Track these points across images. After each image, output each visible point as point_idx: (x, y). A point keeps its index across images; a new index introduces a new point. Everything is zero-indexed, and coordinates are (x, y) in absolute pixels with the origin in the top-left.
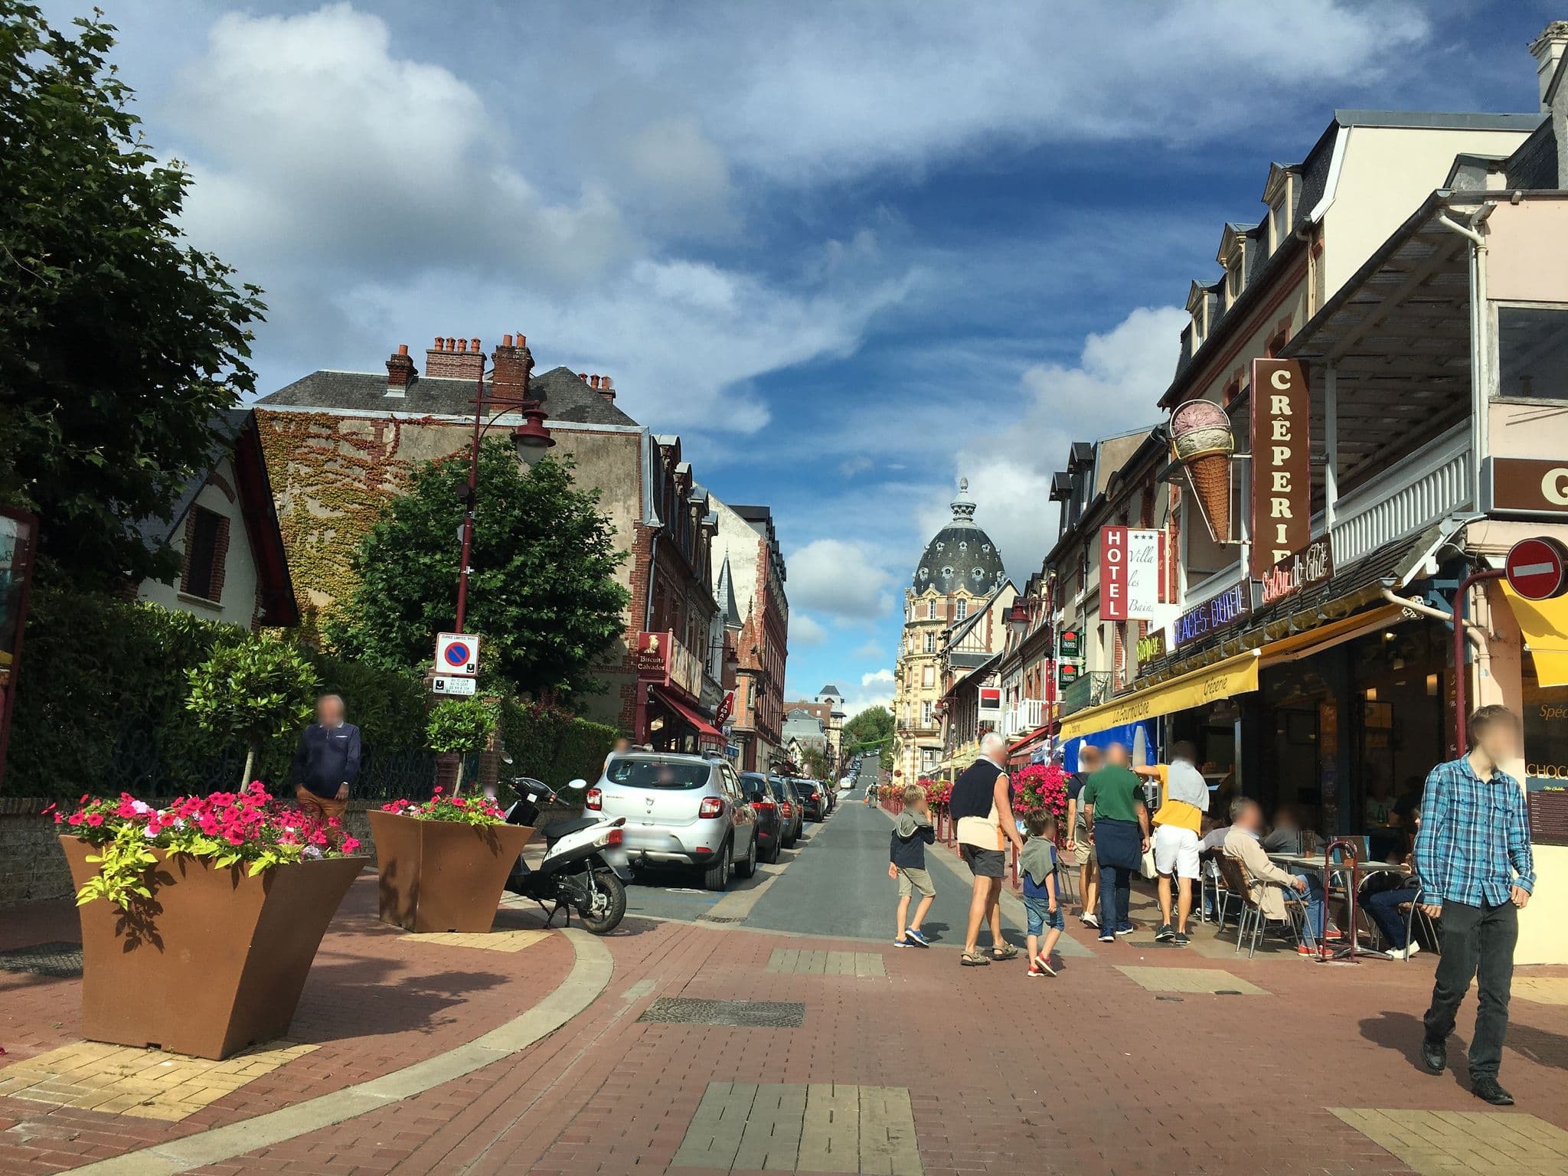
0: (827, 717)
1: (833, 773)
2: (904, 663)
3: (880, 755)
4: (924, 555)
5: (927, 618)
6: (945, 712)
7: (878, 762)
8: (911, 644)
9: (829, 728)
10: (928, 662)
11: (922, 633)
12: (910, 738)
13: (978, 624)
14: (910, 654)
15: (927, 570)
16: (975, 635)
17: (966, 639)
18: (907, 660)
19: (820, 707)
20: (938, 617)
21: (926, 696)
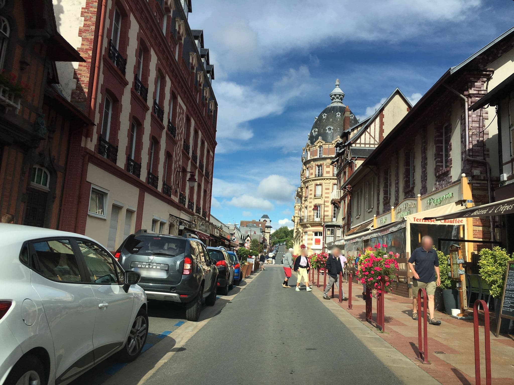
0: (264, 228)
2: (303, 185)
3: (286, 244)
4: (315, 122)
5: (318, 157)
8: (307, 173)
9: (264, 232)
10: (318, 182)
11: (314, 165)
12: (307, 227)
13: (372, 126)
14: (306, 179)
15: (317, 130)
16: (370, 134)
17: (363, 137)
18: (305, 183)
19: (261, 223)
20: (324, 156)
21: (317, 202)
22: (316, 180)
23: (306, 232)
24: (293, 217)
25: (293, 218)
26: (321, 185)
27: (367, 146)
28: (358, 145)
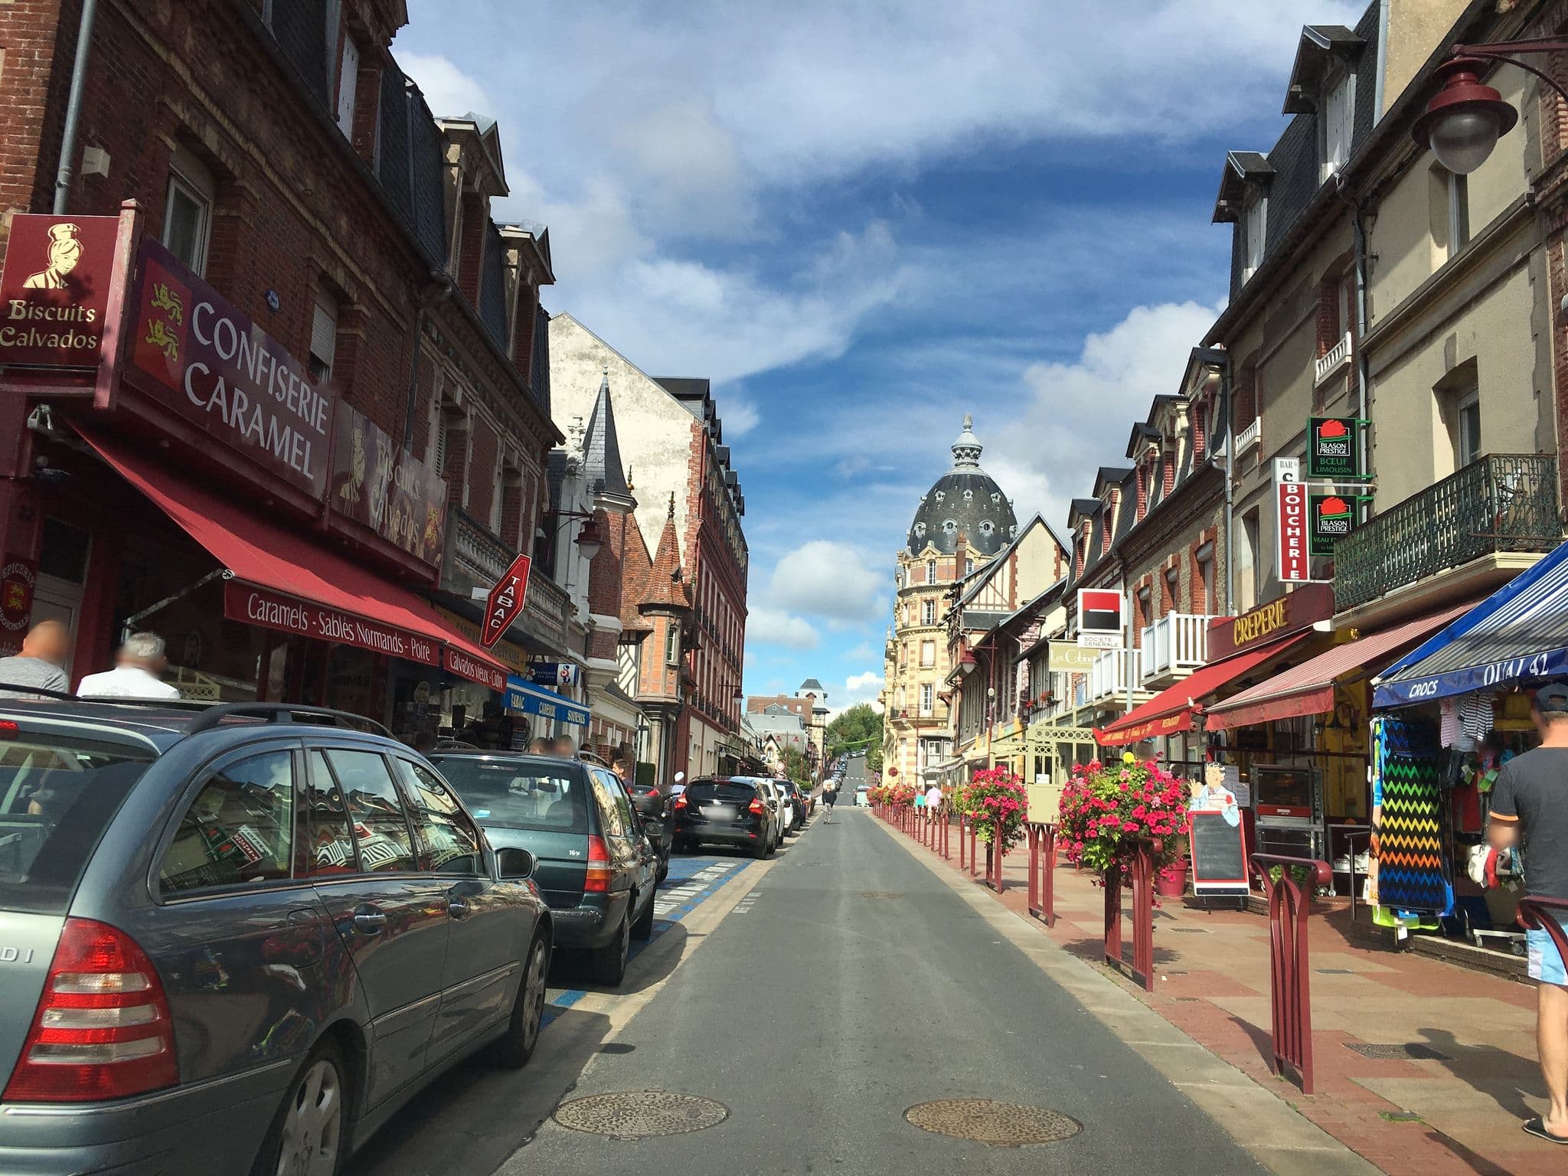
0: (808, 716)
1: (815, 775)
2: (896, 639)
3: (867, 755)
4: (921, 507)
5: (926, 583)
6: (956, 689)
7: (865, 761)
8: (905, 615)
9: (811, 725)
10: (927, 636)
11: (919, 601)
12: (906, 729)
13: (999, 574)
14: (904, 627)
15: (924, 525)
16: (994, 588)
17: (983, 593)
18: (900, 635)
19: (800, 703)
20: (938, 582)
21: (926, 677)
22: (923, 631)
23: (903, 739)
24: (881, 694)
25: (881, 696)
26: (932, 641)
27: (990, 608)
28: (975, 607)
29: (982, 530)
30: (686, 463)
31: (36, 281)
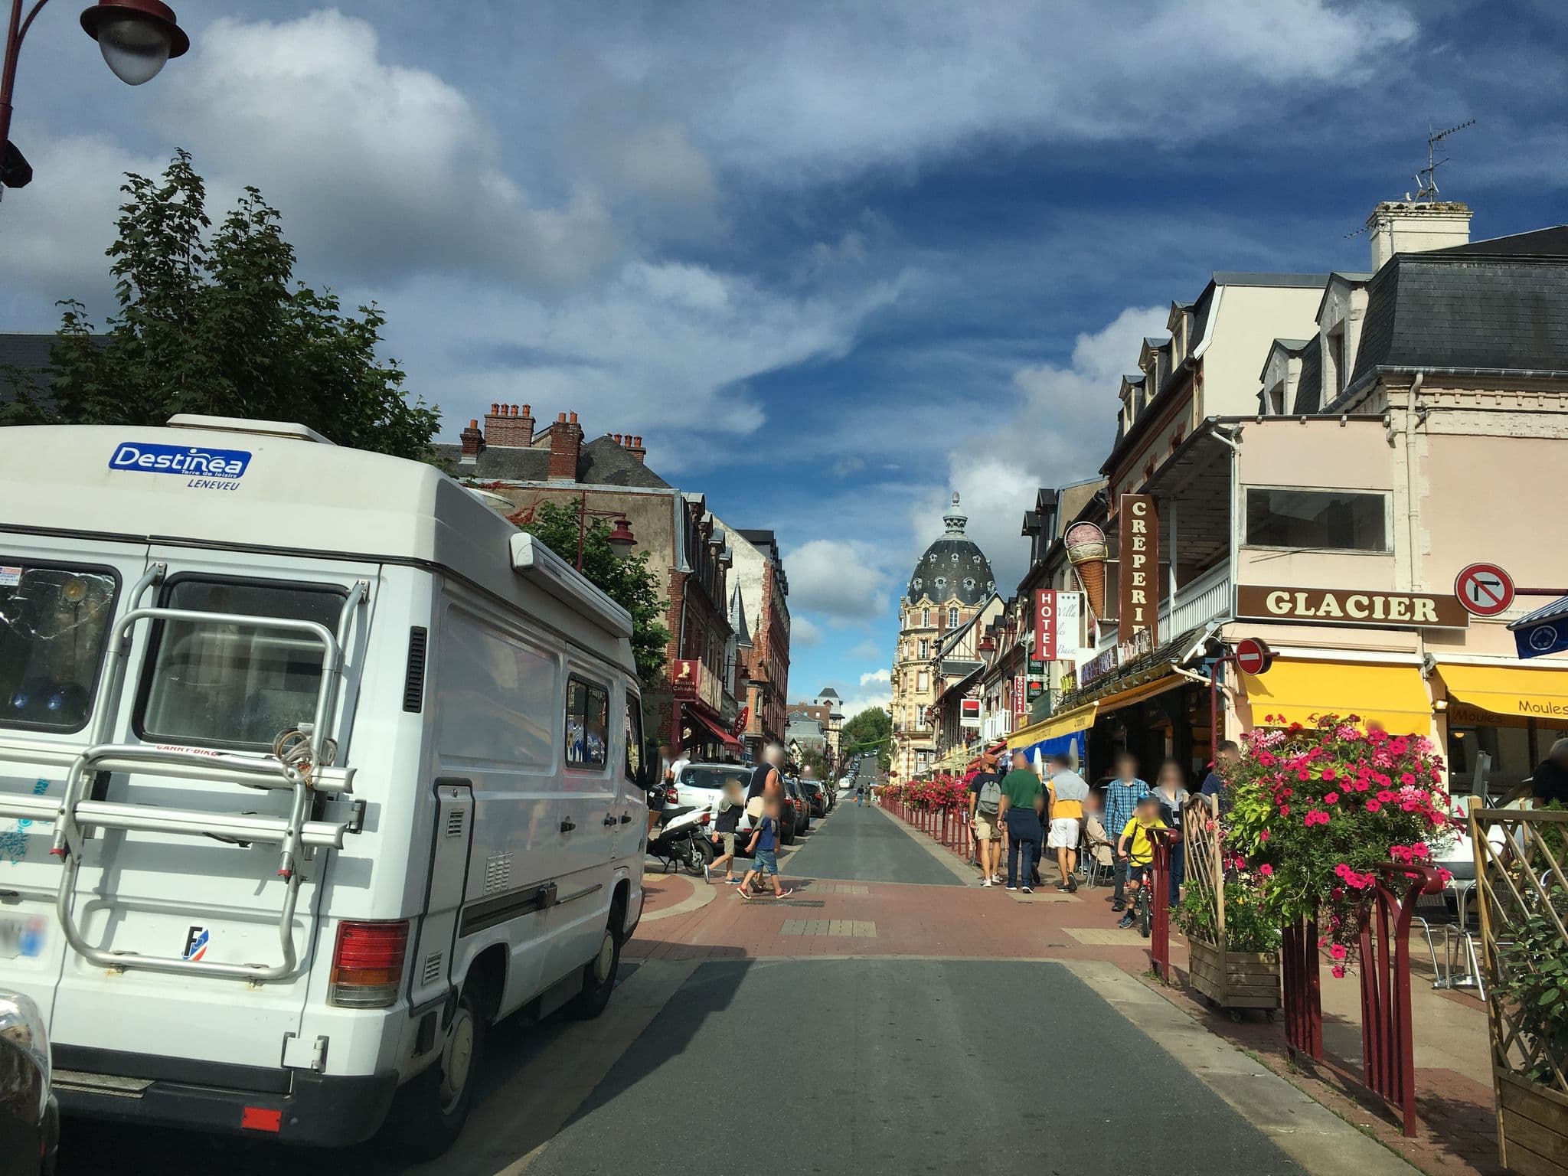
0: (826, 719)
1: (832, 774)
2: (899, 668)
3: (878, 755)
4: (918, 565)
5: (921, 627)
6: (937, 717)
7: (876, 762)
8: (906, 650)
9: (829, 730)
10: (923, 668)
11: (916, 640)
12: (906, 739)
13: (968, 635)
14: (905, 660)
15: (920, 581)
16: (965, 644)
17: (957, 647)
18: (901, 666)
19: (818, 709)
20: (931, 626)
21: (921, 699)
22: (919, 664)
23: (903, 748)
24: (890, 706)
26: (926, 671)
27: (962, 658)
28: (951, 658)
29: (966, 586)
30: (761, 587)
31: (680, 676)
